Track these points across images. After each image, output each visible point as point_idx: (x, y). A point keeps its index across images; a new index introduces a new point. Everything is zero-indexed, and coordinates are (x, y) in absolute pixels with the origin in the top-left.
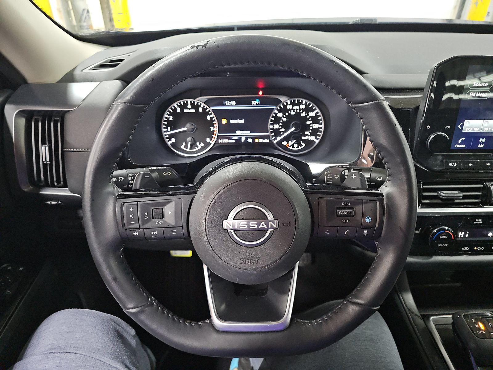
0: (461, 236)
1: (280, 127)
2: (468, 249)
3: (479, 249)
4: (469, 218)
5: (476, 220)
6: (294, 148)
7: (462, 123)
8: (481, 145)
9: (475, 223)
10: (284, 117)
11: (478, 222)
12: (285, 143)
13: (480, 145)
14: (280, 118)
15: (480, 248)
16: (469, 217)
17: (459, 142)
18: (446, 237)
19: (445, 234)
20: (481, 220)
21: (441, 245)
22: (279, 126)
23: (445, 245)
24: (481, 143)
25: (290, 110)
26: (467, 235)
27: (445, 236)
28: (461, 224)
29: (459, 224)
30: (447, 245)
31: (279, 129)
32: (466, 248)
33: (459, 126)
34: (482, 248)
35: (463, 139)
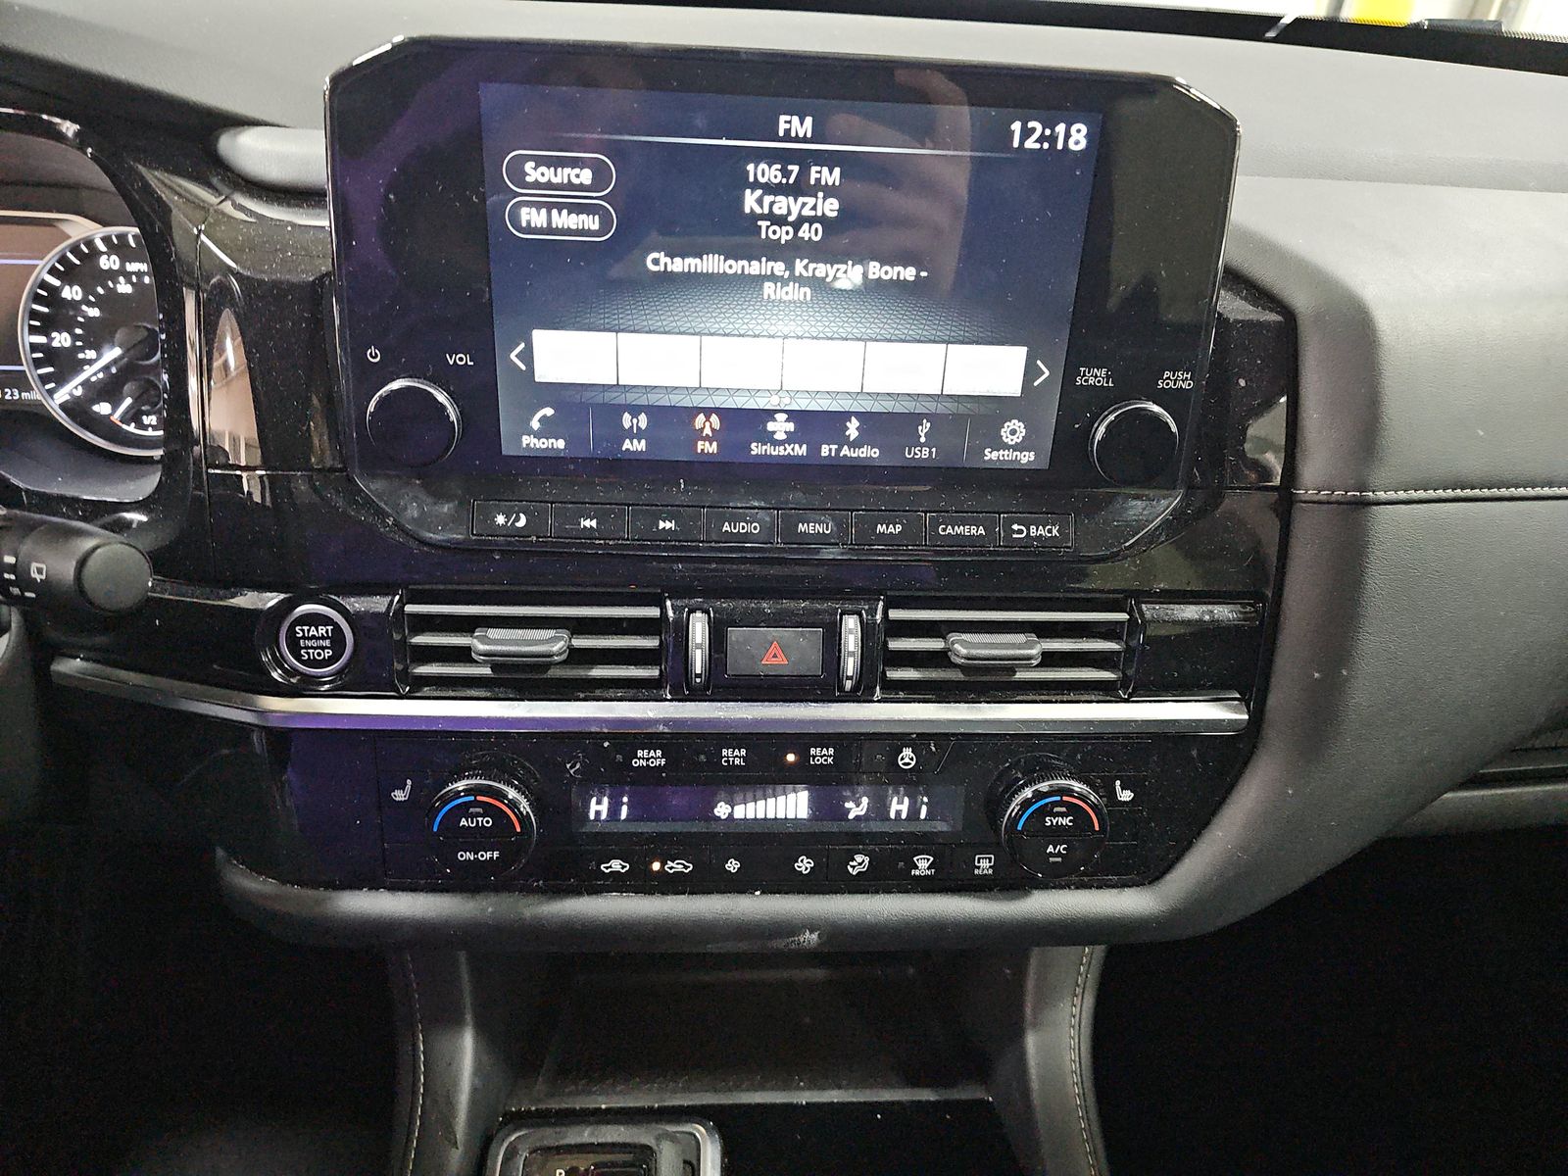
0: (598, 813)
1: (79, 343)
2: (624, 867)
3: (671, 868)
4: (606, 744)
5: (640, 753)
6: (145, 427)
7: (522, 345)
8: (635, 441)
9: (636, 763)
10: (90, 304)
11: (648, 759)
12: (103, 408)
13: (628, 441)
14: (74, 305)
15: (676, 866)
16: (606, 739)
17: (535, 424)
18: (487, 822)
19: (480, 810)
20: (659, 753)
21: (469, 856)
22: (75, 337)
23: (488, 855)
24: (630, 434)
25: (112, 275)
26: (624, 812)
27: (480, 819)
28: (578, 766)
29: (568, 766)
30: (496, 854)
31: (74, 350)
32: (616, 865)
33: (513, 356)
34: (686, 867)
35: (549, 411)
